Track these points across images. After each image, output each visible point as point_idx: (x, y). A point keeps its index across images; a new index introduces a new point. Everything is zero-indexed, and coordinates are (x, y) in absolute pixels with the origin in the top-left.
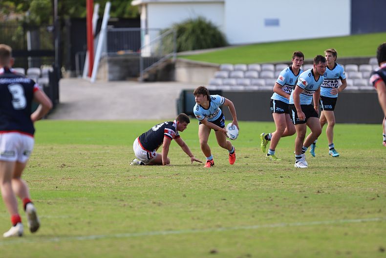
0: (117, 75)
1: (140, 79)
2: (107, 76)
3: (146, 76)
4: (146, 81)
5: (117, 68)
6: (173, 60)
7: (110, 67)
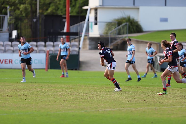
2: (88, 47)
3: (112, 47)
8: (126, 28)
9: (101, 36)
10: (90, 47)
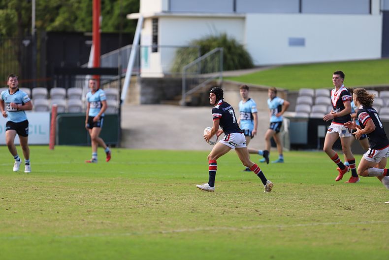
0: (150, 97)
1: (182, 102)
2: (138, 98)
3: (189, 100)
4: (189, 105)
5: (150, 90)
6: (219, 81)
7: (143, 88)
8: (218, 60)
9: (165, 75)
10: (144, 99)
